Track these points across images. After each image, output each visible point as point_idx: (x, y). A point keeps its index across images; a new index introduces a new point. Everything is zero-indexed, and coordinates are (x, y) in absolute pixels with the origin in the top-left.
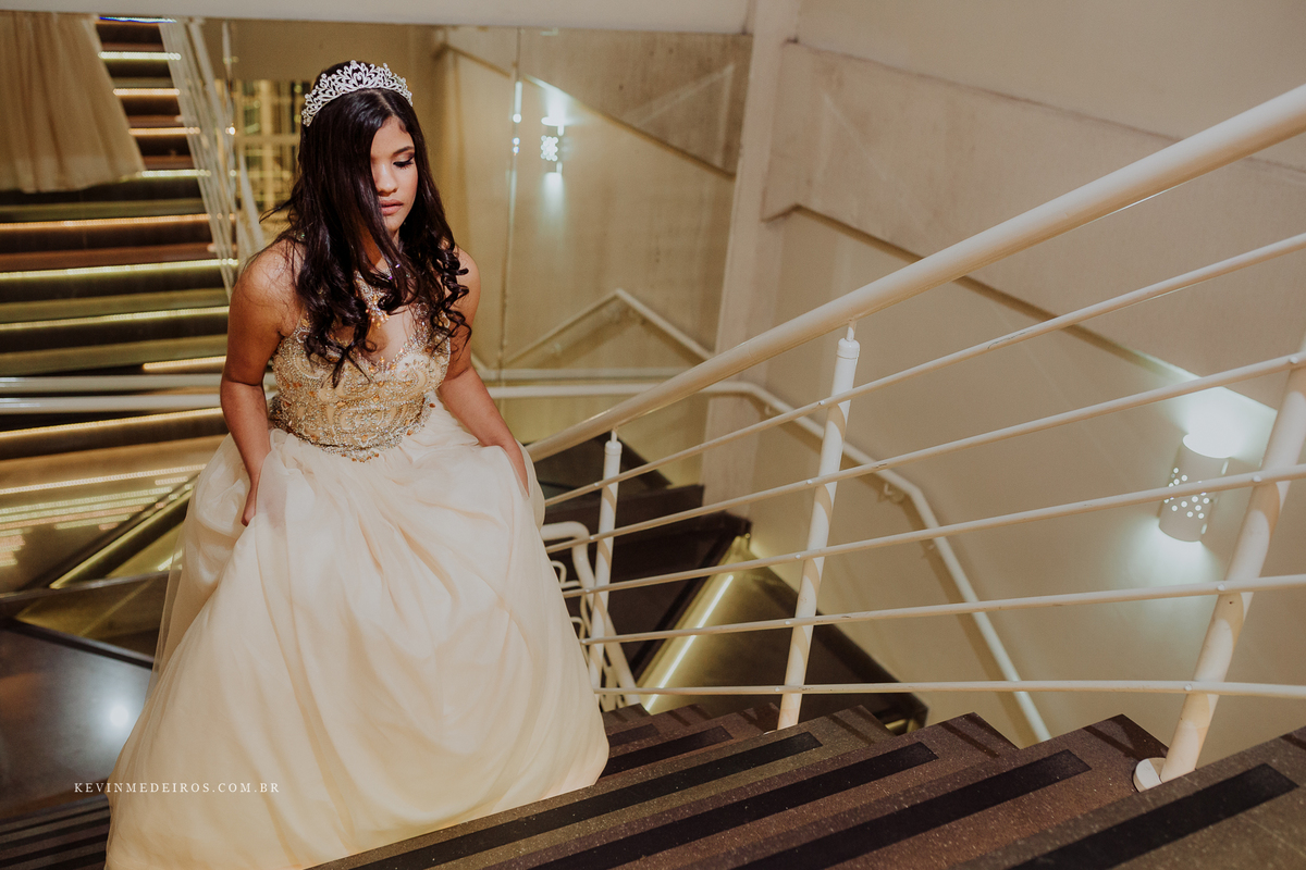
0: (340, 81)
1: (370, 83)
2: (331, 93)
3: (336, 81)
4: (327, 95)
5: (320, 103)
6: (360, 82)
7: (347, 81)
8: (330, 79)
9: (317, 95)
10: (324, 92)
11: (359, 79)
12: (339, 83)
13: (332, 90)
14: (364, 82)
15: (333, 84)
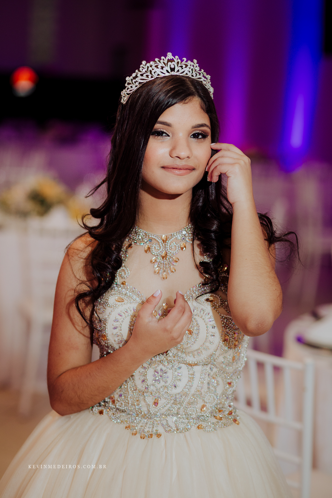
0: (157, 67)
1: (181, 71)
2: (147, 76)
3: (153, 67)
4: (144, 77)
5: (137, 84)
6: (173, 70)
7: (162, 68)
8: (148, 65)
9: (136, 77)
10: (142, 75)
11: (172, 67)
12: (156, 69)
13: (149, 74)
14: (176, 70)
15: (150, 69)
